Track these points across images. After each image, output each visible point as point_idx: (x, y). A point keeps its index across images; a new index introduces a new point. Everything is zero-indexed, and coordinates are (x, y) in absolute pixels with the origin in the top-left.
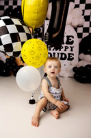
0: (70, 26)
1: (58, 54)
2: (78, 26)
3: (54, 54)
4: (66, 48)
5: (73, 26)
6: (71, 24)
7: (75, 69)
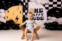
0: (40, 4)
1: (36, 17)
2: (45, 4)
3: (34, 17)
4: (39, 14)
5: (42, 4)
6: (41, 3)
7: (45, 24)
